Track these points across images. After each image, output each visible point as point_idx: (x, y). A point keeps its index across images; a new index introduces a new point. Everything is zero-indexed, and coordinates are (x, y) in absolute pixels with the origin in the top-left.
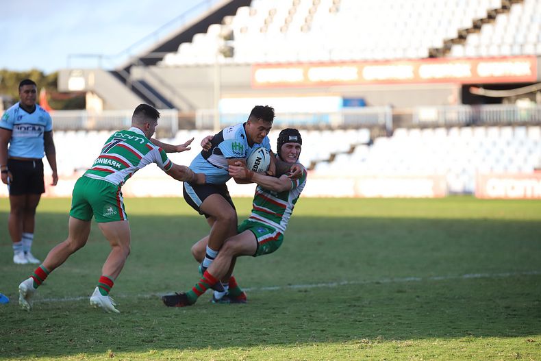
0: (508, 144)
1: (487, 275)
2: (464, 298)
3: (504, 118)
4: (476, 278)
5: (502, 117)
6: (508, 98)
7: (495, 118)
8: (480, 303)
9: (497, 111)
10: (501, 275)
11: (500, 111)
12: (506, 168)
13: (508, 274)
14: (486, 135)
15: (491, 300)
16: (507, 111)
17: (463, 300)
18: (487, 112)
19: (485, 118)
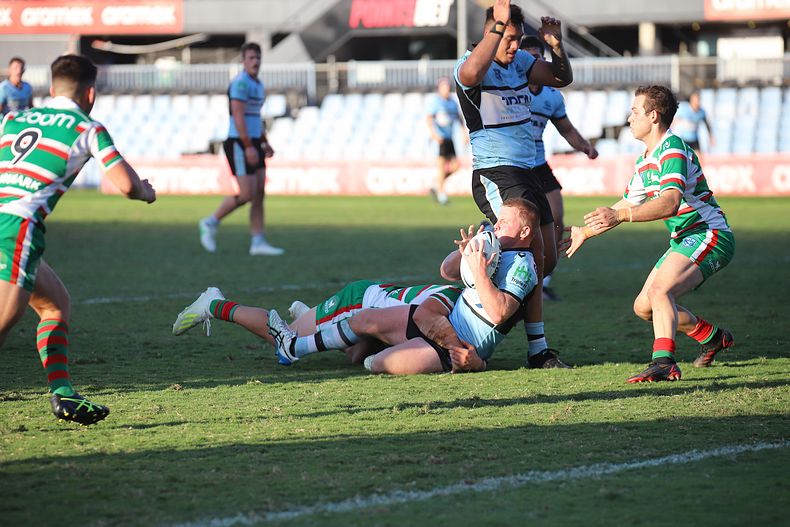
0: (146, 118)
1: (118, 300)
2: (87, 332)
3: (140, 83)
4: (103, 305)
5: (136, 83)
6: (144, 56)
7: (127, 84)
8: (109, 338)
9: (129, 74)
10: (136, 299)
11: (134, 74)
12: (142, 153)
13: (147, 298)
14: (115, 106)
15: (123, 334)
16: (143, 74)
17: (85, 335)
18: (116, 74)
19: (114, 83)
